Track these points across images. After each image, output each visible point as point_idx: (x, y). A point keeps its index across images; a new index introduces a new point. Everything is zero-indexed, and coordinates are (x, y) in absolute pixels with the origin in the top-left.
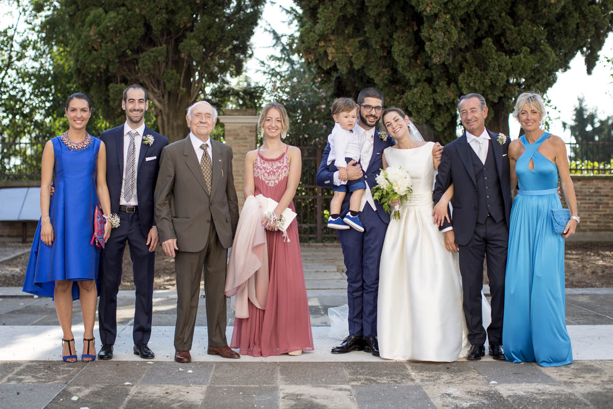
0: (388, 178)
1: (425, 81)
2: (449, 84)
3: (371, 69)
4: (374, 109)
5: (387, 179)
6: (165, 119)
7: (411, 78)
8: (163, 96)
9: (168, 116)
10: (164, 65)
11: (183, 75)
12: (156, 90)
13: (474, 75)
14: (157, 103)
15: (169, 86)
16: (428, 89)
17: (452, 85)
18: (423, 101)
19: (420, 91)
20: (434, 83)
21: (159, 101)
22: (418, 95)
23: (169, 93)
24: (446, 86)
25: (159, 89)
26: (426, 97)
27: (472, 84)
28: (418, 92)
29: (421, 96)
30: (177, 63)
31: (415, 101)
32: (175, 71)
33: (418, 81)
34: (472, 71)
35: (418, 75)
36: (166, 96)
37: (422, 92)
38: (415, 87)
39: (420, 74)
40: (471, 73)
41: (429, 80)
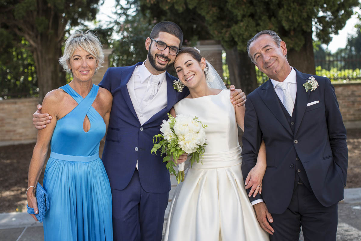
0: (174, 128)
1: (249, 16)
2: (270, 18)
3: (202, 9)
4: (168, 49)
5: (172, 129)
6: (39, 54)
7: (239, 14)
8: (37, 37)
9: (41, 52)
10: (35, 13)
11: (51, 21)
12: (31, 33)
13: (292, 10)
14: (32, 43)
15: (41, 29)
16: (253, 23)
17: (273, 19)
18: (248, 33)
19: (246, 25)
20: (257, 18)
21: (34, 41)
22: (244, 28)
23: (42, 35)
24: (268, 20)
25: (33, 31)
26: (251, 29)
27: (290, 17)
28: (244, 25)
29: (246, 28)
30: (46, 12)
31: (241, 32)
32: (44, 18)
33: (244, 16)
34: (291, 7)
35: (244, 10)
36: (39, 37)
37: (247, 26)
38: (242, 21)
39: (246, 10)
40: (290, 8)
41: (252, 16)
